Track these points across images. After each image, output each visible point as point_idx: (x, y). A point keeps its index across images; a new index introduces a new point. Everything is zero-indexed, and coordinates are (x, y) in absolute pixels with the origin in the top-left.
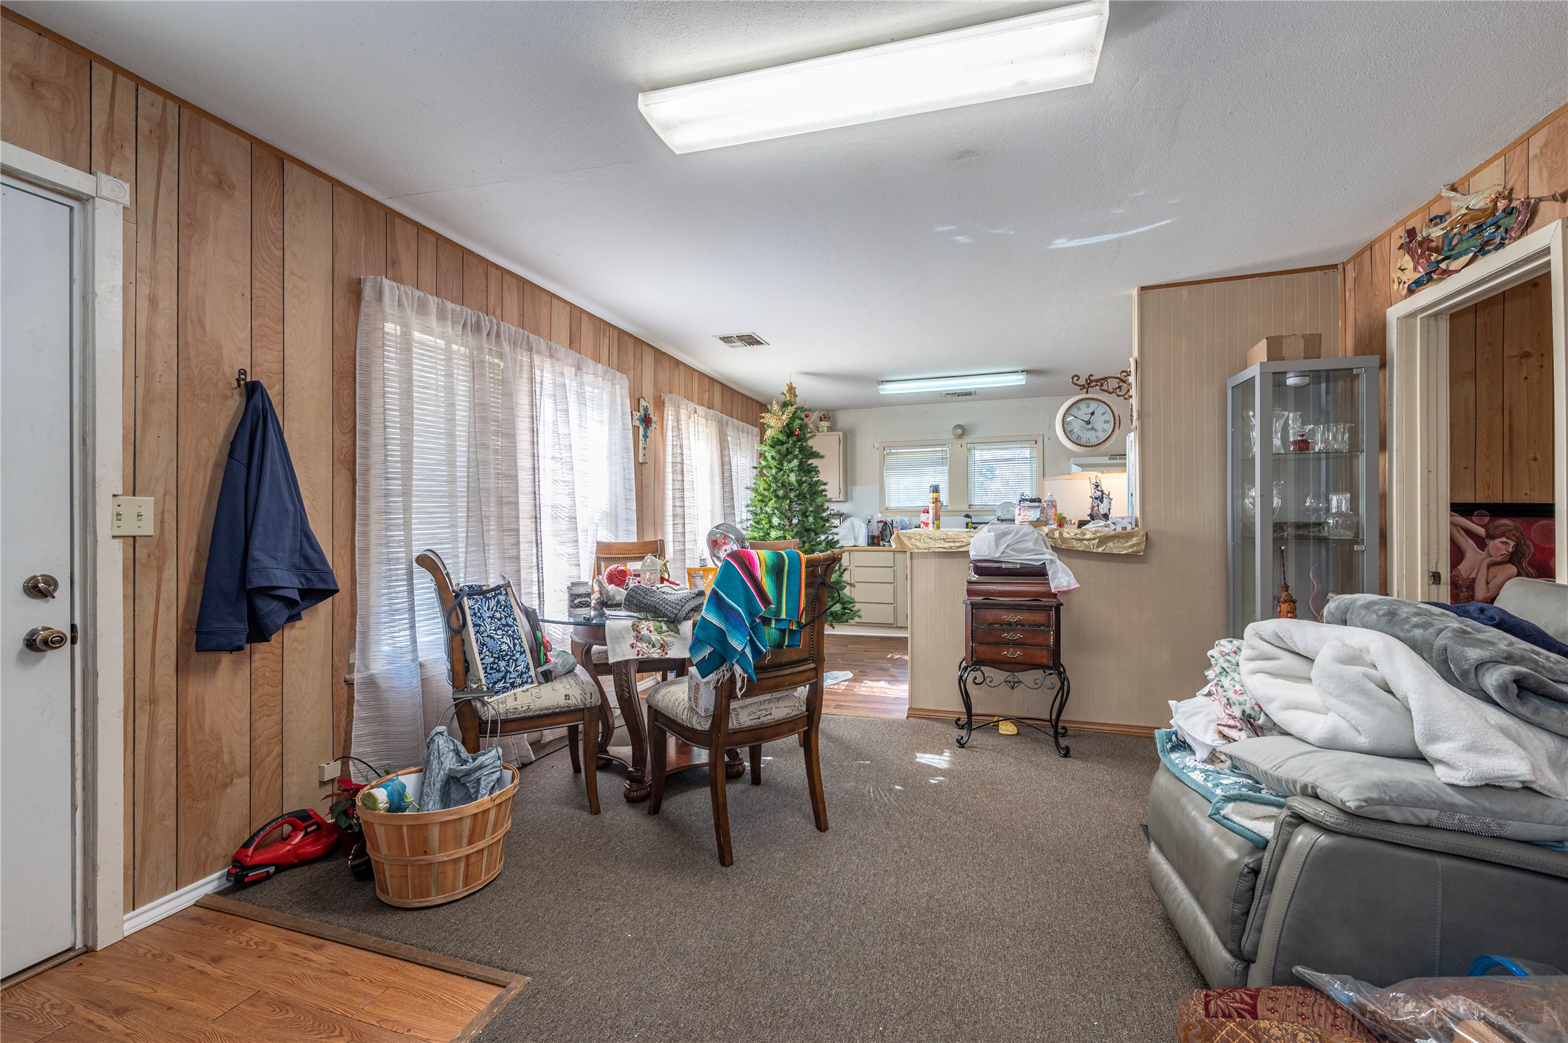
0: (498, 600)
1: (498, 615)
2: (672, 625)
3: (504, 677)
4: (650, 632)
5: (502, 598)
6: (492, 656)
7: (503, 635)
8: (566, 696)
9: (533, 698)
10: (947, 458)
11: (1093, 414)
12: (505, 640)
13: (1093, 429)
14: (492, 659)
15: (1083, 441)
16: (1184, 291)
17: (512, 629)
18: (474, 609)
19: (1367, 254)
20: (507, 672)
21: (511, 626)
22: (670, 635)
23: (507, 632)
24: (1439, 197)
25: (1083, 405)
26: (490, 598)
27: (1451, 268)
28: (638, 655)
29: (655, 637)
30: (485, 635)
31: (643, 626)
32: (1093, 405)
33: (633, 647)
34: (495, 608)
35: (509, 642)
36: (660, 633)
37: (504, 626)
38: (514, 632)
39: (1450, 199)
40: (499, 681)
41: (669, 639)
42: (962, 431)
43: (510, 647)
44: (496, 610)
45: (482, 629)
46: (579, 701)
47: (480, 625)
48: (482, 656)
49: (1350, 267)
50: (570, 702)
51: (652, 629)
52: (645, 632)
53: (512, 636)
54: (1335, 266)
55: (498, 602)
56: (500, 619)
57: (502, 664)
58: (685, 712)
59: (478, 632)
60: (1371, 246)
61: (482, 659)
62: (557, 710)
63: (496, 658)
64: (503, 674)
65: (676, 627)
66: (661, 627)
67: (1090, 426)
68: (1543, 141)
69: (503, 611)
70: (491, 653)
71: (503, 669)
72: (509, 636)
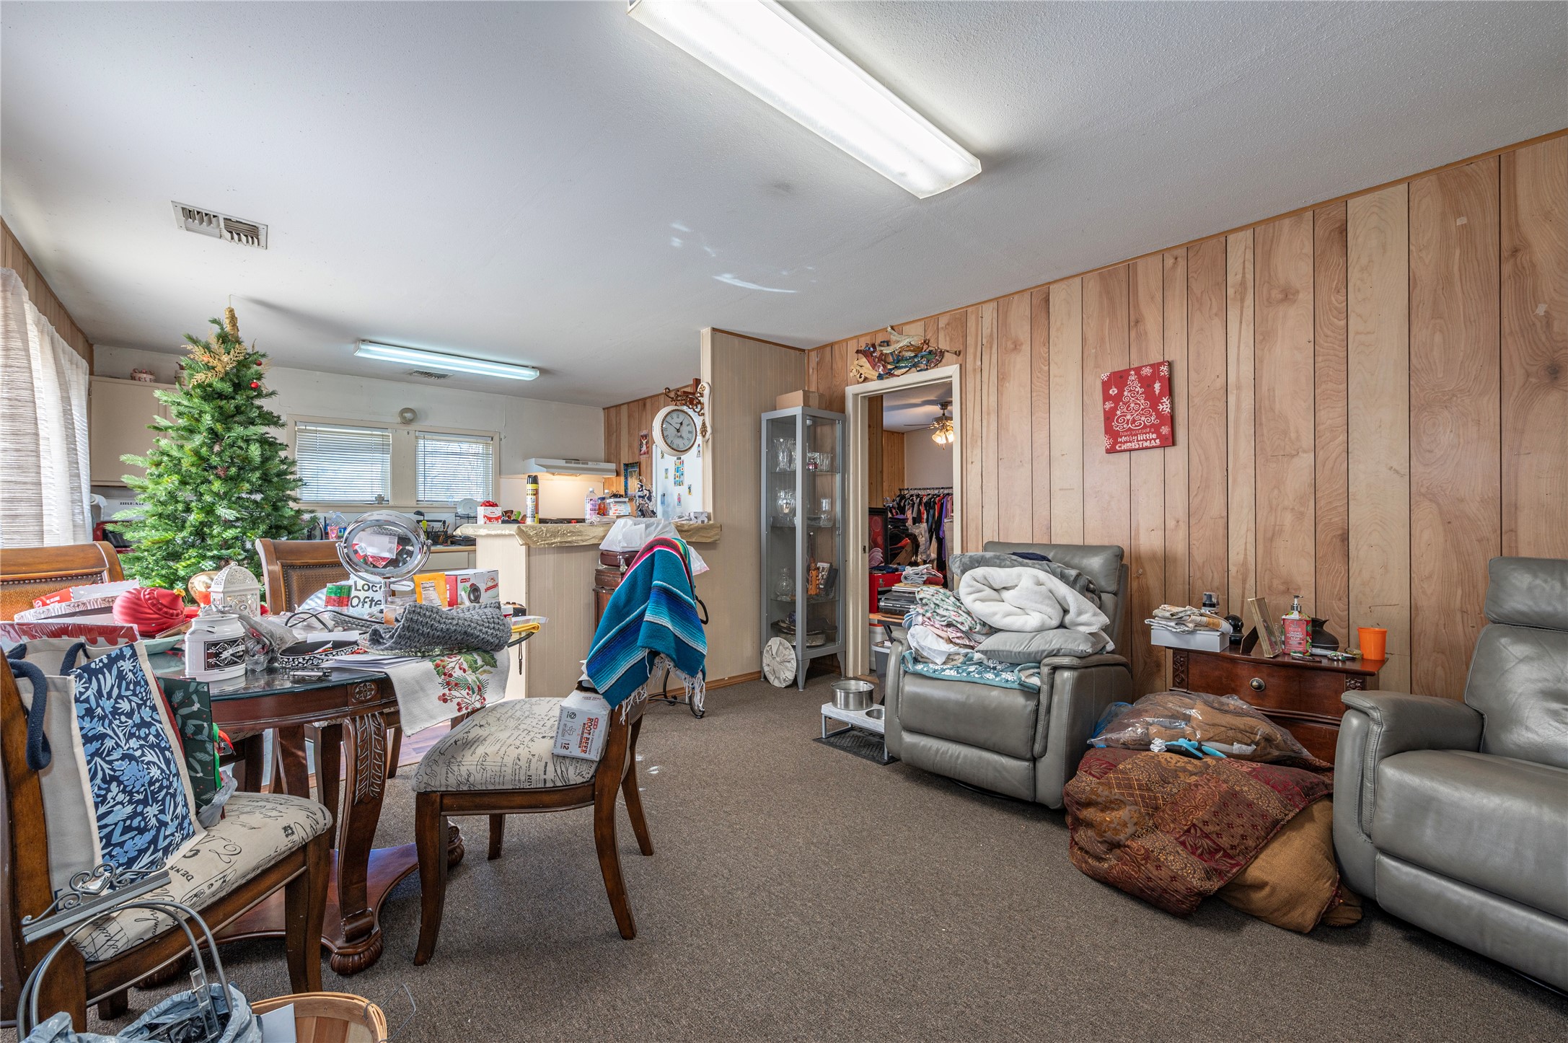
0: (120, 672)
1: (125, 706)
2: (487, 657)
3: (154, 841)
4: (465, 671)
5: (126, 665)
6: (130, 802)
7: (142, 747)
8: (285, 829)
9: (226, 859)
10: (389, 445)
11: (681, 424)
12: (148, 758)
13: (681, 437)
14: (129, 809)
15: (675, 447)
16: (736, 340)
17: (153, 730)
18: (87, 700)
19: (828, 349)
20: (163, 824)
21: (149, 725)
22: (485, 671)
23: (145, 739)
24: (885, 330)
25: (674, 415)
26: (100, 671)
27: (896, 373)
28: (460, 710)
29: (471, 677)
30: (116, 755)
31: (452, 665)
32: (682, 416)
33: (445, 701)
34: (115, 691)
35: (156, 760)
36: (475, 670)
37: (139, 726)
38: (157, 735)
39: (891, 333)
40: (142, 852)
41: (484, 677)
42: (409, 417)
43: (163, 771)
44: (120, 696)
45: (109, 743)
46: (308, 830)
47: (103, 737)
48: (102, 810)
49: (813, 354)
50: (295, 837)
51: (465, 666)
52: (457, 673)
53: (158, 745)
54: (804, 350)
55: (121, 676)
56: (130, 715)
57: (152, 811)
58: (550, 768)
59: (97, 753)
60: (832, 345)
61: (100, 818)
62: (273, 862)
63: (138, 802)
64: (153, 832)
65: (493, 658)
66: (476, 662)
67: (679, 434)
68: (947, 322)
69: (135, 694)
70: (131, 794)
71: (154, 821)
72: (152, 747)
